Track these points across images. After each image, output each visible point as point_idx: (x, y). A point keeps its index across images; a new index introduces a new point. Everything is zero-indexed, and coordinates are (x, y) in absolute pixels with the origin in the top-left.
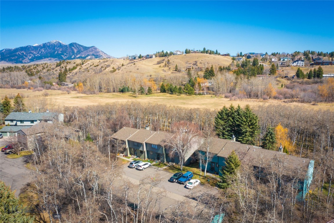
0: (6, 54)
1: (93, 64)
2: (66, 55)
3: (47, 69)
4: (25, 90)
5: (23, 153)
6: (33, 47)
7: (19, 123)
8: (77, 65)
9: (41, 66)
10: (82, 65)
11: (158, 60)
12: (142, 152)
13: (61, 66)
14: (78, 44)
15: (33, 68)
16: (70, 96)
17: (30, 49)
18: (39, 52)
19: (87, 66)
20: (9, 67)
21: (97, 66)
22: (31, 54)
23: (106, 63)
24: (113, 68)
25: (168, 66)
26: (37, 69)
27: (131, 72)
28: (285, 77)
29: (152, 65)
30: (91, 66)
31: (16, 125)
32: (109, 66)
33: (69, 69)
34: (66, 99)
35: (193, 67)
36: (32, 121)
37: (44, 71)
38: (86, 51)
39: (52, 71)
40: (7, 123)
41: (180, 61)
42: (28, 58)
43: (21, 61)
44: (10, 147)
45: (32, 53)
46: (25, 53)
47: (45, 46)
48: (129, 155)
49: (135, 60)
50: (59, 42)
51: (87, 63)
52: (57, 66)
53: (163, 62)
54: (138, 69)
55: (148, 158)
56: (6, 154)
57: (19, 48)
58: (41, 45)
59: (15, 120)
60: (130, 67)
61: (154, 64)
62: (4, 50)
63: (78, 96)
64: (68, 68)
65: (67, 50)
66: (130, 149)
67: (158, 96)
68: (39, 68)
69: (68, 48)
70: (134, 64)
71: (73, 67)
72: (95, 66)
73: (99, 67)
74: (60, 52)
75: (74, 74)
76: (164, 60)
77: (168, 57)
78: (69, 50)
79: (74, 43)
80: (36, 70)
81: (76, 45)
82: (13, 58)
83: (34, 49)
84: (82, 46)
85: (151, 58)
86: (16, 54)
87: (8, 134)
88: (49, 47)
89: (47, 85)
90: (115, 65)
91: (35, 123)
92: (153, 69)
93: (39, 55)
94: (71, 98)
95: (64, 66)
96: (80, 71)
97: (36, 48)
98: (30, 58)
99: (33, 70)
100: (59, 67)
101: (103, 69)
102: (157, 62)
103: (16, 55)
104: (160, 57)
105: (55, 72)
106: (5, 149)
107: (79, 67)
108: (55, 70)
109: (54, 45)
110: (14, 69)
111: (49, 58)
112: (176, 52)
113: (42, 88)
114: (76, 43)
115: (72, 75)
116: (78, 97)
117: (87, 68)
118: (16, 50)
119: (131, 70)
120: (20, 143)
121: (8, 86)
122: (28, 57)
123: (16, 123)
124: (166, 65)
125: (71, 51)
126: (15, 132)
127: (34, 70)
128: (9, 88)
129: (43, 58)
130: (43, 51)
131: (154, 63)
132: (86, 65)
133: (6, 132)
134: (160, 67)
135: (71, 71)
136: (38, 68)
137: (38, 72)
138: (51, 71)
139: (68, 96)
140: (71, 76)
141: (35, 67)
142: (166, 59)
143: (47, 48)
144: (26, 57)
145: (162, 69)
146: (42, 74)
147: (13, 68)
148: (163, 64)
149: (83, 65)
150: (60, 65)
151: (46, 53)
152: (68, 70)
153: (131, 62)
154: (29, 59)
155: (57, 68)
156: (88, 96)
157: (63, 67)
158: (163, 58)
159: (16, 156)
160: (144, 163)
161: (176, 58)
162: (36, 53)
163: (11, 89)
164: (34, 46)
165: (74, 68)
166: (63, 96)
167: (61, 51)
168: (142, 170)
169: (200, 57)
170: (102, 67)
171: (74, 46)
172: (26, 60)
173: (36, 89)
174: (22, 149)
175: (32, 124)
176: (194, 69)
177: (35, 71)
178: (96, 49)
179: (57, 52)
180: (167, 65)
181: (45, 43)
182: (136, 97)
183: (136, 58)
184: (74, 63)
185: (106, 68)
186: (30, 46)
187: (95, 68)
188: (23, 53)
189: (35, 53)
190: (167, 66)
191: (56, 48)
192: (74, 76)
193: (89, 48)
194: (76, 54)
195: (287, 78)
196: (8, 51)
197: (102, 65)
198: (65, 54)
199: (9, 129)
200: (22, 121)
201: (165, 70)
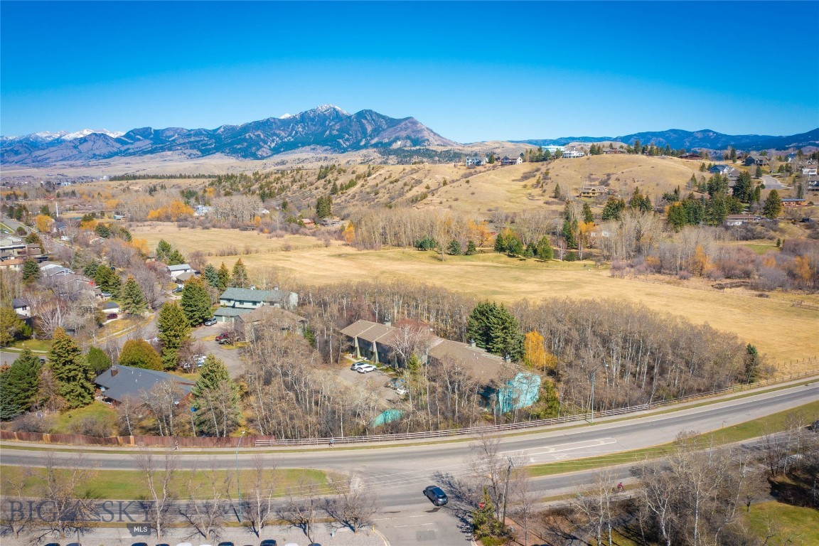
0: (225, 139)
1: (390, 177)
2: (347, 140)
3: (300, 183)
4: (255, 232)
5: (239, 344)
6: (279, 120)
7: (237, 304)
8: (358, 177)
9: (290, 176)
10: (368, 176)
11: (526, 170)
12: (372, 353)
13: (328, 178)
14: (376, 113)
15: (275, 181)
16: (328, 253)
17: (274, 126)
18: (291, 133)
19: (378, 181)
20: (230, 174)
21: (396, 181)
22: (275, 138)
23: (415, 176)
24: (428, 187)
25: (542, 185)
26: (282, 183)
27: (456, 200)
28: (803, 221)
29: (507, 182)
30: (385, 179)
31: (233, 307)
32: (419, 182)
33: (342, 185)
34: (319, 260)
35: (594, 190)
36: (255, 303)
37: (295, 187)
38: (392, 129)
39: (309, 188)
40: (222, 302)
41: (574, 172)
42: (269, 146)
43: (255, 153)
44: (225, 336)
45: (278, 136)
46: (262, 136)
47: (304, 118)
48: (359, 356)
49: (479, 169)
50: (334, 109)
51: (378, 173)
52: (319, 178)
53: (534, 176)
54: (473, 194)
55: (380, 361)
56: (221, 343)
57: (250, 124)
58: (297, 117)
59: (232, 300)
60: (456, 188)
61: (513, 181)
62: (222, 129)
63: (341, 252)
64: (338, 183)
65: (351, 126)
66: (361, 348)
67: (484, 260)
68: (286, 180)
69: (353, 123)
70: (468, 182)
71: (350, 182)
72: (392, 183)
73: (400, 184)
74: (335, 132)
75: (350, 197)
76: (538, 170)
77: (550, 163)
78: (355, 127)
79: (366, 111)
80: (279, 184)
81: (371, 116)
82: (238, 147)
83: (281, 126)
84: (384, 117)
85: (512, 163)
86: (245, 137)
87: (224, 318)
88: (312, 120)
89: (294, 225)
90: (433, 180)
91: (258, 305)
92: (508, 192)
93: (292, 140)
94: (329, 256)
95: (331, 179)
96: (361, 192)
97: (285, 123)
98: (273, 145)
99: (274, 184)
100: (323, 180)
101: (407, 188)
102: (524, 173)
103: (245, 140)
104: (532, 161)
105: (314, 192)
106: (220, 338)
107: (360, 182)
108: (314, 187)
109: (325, 115)
110: (238, 180)
111: (312, 147)
112: (568, 152)
113: (284, 232)
114: (370, 111)
115: (346, 200)
116: (340, 256)
117: (377, 185)
118: (246, 128)
119: (457, 197)
120: (237, 331)
121: (225, 224)
122: (269, 143)
123: (234, 304)
124: (538, 182)
125: (360, 129)
126: (231, 317)
127: (276, 185)
128: (227, 228)
129: (300, 145)
130: (300, 129)
131: (514, 178)
132: (375, 178)
133: (221, 316)
134: (525, 186)
135: (344, 191)
136: (283, 179)
137: (283, 189)
138: (307, 189)
139: (324, 252)
140: (342, 202)
141: (279, 179)
142: (543, 167)
143: (308, 124)
144: (265, 142)
145: (529, 191)
146: (289, 194)
147: (236, 177)
148: (533, 181)
149: (368, 178)
150: (325, 177)
151: (306, 134)
152: (339, 187)
153: (468, 171)
154: (271, 149)
155: (319, 182)
156: (359, 252)
157: (330, 182)
158: (538, 165)
159: (231, 347)
160: (368, 365)
161: (567, 165)
162: (285, 134)
163: (232, 230)
164: (282, 118)
165: (352, 184)
166: (315, 252)
167: (337, 131)
168: (363, 373)
169: (622, 165)
170: (405, 184)
171: (366, 119)
172: (264, 151)
173: (274, 233)
174: (238, 339)
175: (254, 307)
176: (596, 195)
177: (278, 186)
178: (415, 123)
179: (330, 132)
180: (542, 182)
181: (306, 112)
182: (440, 260)
183: (482, 163)
184: (353, 173)
185: (412, 187)
186: (274, 119)
187: (392, 185)
188: (259, 136)
189: (283, 134)
190: (540, 185)
191: (327, 123)
192: (349, 202)
193: (399, 121)
194: (370, 136)
195: (807, 223)
196: (229, 130)
197: (406, 179)
198: (347, 136)
199: (225, 312)
200: (241, 302)
201: (533, 196)
